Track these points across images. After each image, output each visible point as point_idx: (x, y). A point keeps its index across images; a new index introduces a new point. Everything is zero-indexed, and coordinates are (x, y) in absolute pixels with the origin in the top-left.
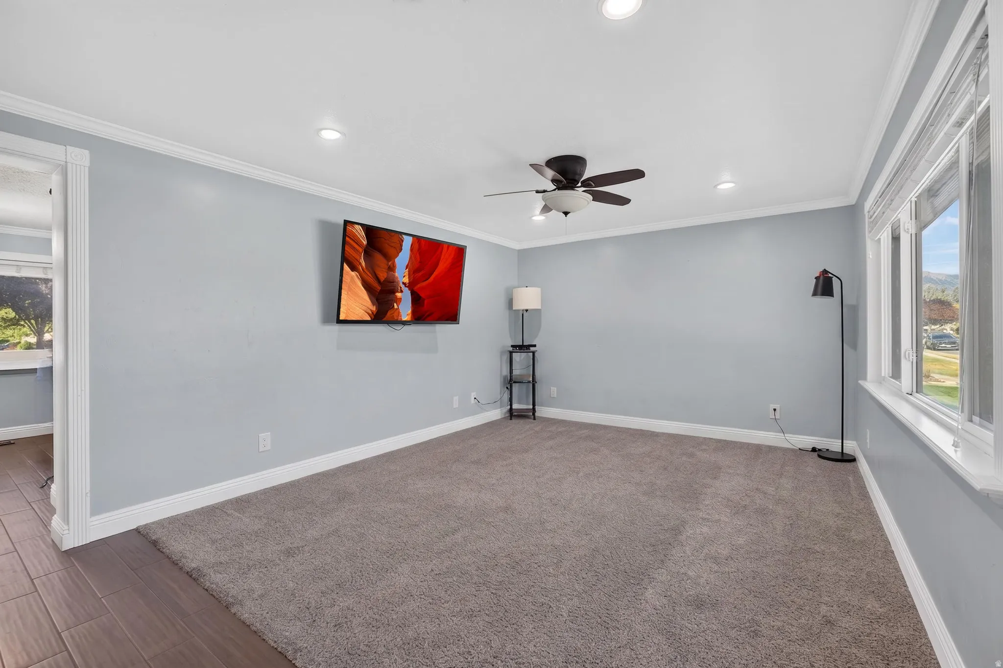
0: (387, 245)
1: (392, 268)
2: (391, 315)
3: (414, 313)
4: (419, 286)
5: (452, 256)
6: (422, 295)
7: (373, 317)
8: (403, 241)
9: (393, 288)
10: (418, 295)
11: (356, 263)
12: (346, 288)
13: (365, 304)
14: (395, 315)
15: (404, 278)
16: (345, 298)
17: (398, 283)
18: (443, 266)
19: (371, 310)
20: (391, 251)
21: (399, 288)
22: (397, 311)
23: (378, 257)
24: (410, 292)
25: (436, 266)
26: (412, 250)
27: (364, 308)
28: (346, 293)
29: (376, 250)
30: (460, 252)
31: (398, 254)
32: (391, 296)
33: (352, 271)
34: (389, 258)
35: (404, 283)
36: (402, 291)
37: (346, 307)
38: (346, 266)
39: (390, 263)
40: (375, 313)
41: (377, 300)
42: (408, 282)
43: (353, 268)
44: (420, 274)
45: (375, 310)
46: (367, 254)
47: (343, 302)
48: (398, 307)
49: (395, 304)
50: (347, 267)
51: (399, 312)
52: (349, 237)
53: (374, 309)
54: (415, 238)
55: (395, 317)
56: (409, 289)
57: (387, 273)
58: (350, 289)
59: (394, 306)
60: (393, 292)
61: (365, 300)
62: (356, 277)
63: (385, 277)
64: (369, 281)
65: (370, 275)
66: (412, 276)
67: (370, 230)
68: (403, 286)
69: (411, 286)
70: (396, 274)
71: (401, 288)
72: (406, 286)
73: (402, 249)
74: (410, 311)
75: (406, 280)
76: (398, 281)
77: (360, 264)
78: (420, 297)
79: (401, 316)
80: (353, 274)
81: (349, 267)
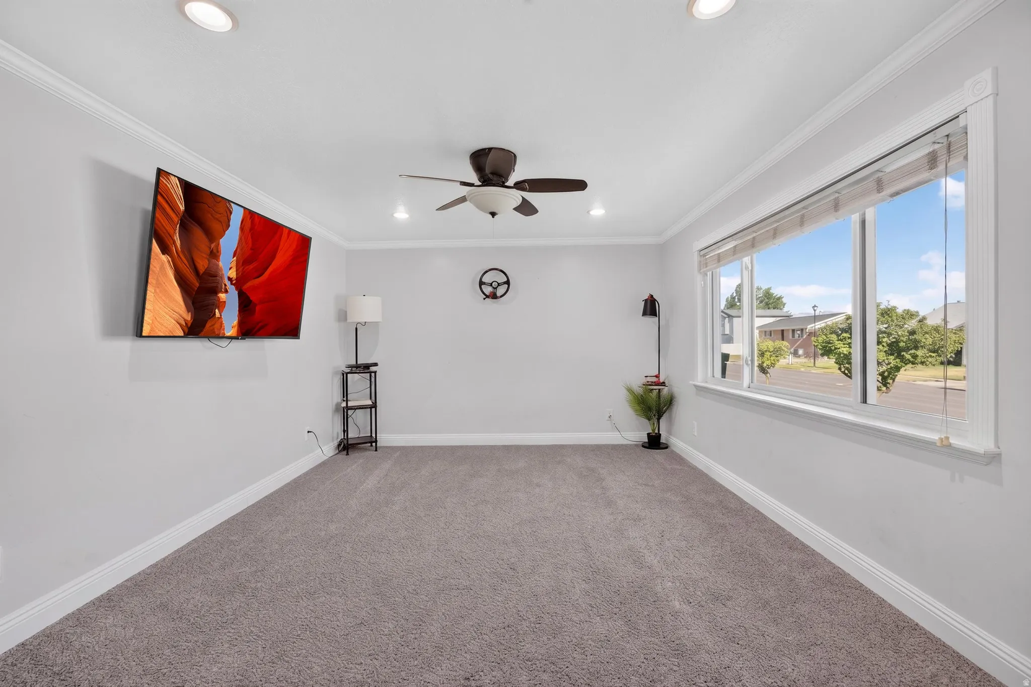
0: (210, 215)
1: (214, 254)
2: (212, 328)
3: (241, 324)
4: (249, 284)
5: (294, 246)
6: (253, 298)
7: (187, 330)
8: (231, 213)
9: (215, 285)
10: (248, 298)
11: (169, 243)
12: (154, 282)
13: (177, 309)
14: (217, 326)
15: (231, 271)
16: (152, 300)
17: (222, 278)
18: (281, 259)
19: (185, 320)
20: (215, 226)
21: (223, 286)
22: (220, 321)
23: (198, 233)
24: (237, 292)
25: (273, 257)
26: (242, 229)
27: (176, 316)
28: (153, 291)
29: (196, 222)
30: (304, 242)
31: (225, 232)
32: (212, 298)
33: (163, 254)
34: (213, 237)
35: (230, 279)
36: (226, 291)
37: (152, 314)
38: (155, 246)
39: (213, 246)
40: (189, 325)
41: (193, 303)
42: (235, 277)
43: (165, 249)
44: (251, 267)
45: (190, 319)
46: (184, 227)
47: (148, 306)
48: (221, 315)
49: (217, 310)
50: (157, 247)
51: (222, 323)
52: (162, 195)
53: (188, 317)
54: (247, 212)
55: (216, 330)
56: (237, 289)
57: (208, 260)
58: (158, 285)
59: (215, 314)
60: (215, 291)
61: (177, 302)
62: (167, 265)
63: (206, 267)
64: (185, 271)
65: (186, 262)
66: (241, 269)
67: (189, 188)
68: (228, 283)
69: (239, 283)
70: (221, 264)
71: (225, 285)
72: (232, 284)
73: (229, 226)
74: (235, 322)
75: (233, 274)
76: (223, 274)
77: (174, 242)
78: (251, 301)
79: (224, 329)
80: (164, 258)
81: (159, 247)
